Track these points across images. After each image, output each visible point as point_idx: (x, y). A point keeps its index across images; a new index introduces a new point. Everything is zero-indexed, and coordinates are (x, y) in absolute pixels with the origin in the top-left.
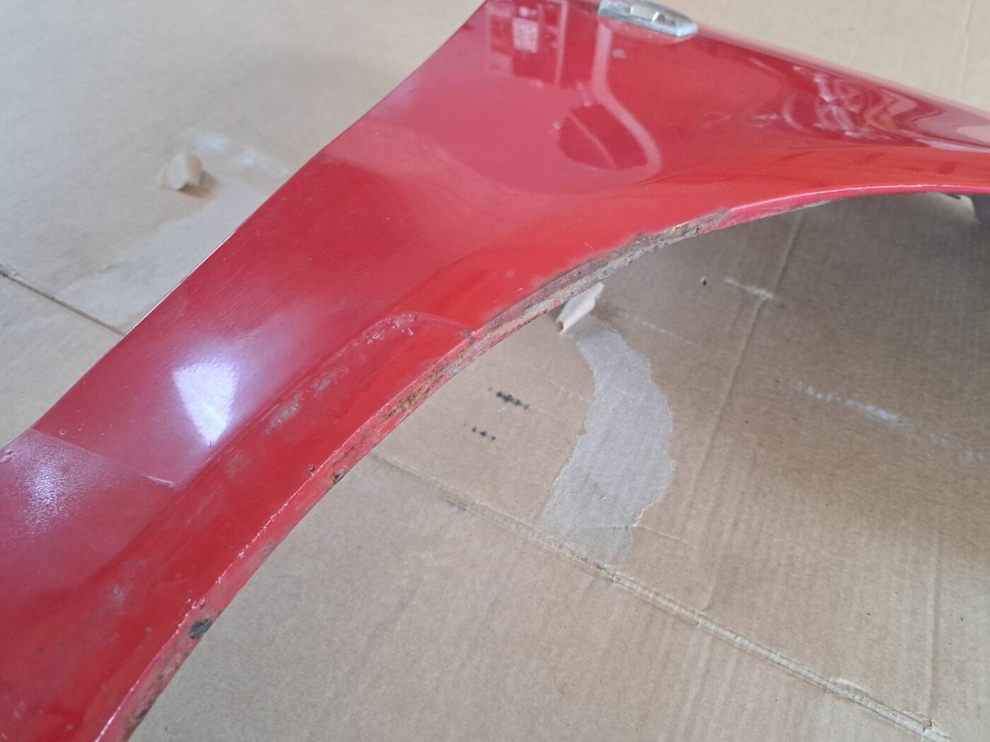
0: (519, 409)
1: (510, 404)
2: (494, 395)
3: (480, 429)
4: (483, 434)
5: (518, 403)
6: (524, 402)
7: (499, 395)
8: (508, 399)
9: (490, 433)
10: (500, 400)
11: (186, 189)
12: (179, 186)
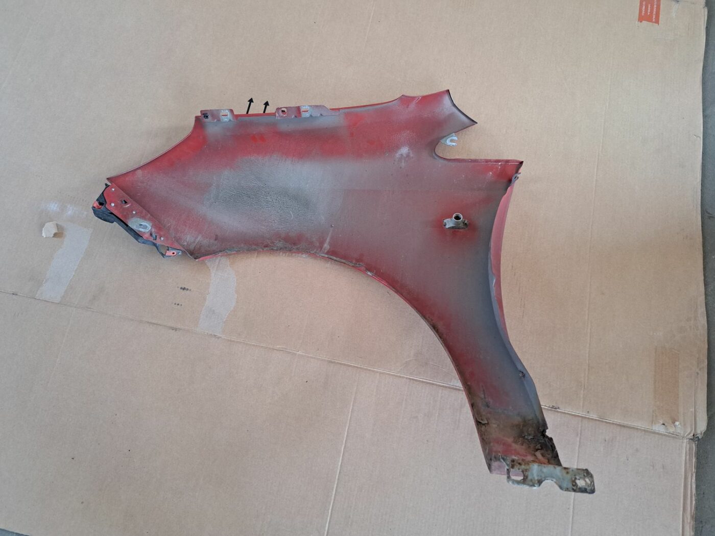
0: (188, 292)
1: (185, 291)
2: (179, 288)
3: (177, 303)
4: (178, 304)
5: (187, 289)
6: (189, 288)
7: (181, 288)
8: (184, 289)
9: (180, 304)
10: (182, 290)
11: (55, 235)
12: (52, 235)
